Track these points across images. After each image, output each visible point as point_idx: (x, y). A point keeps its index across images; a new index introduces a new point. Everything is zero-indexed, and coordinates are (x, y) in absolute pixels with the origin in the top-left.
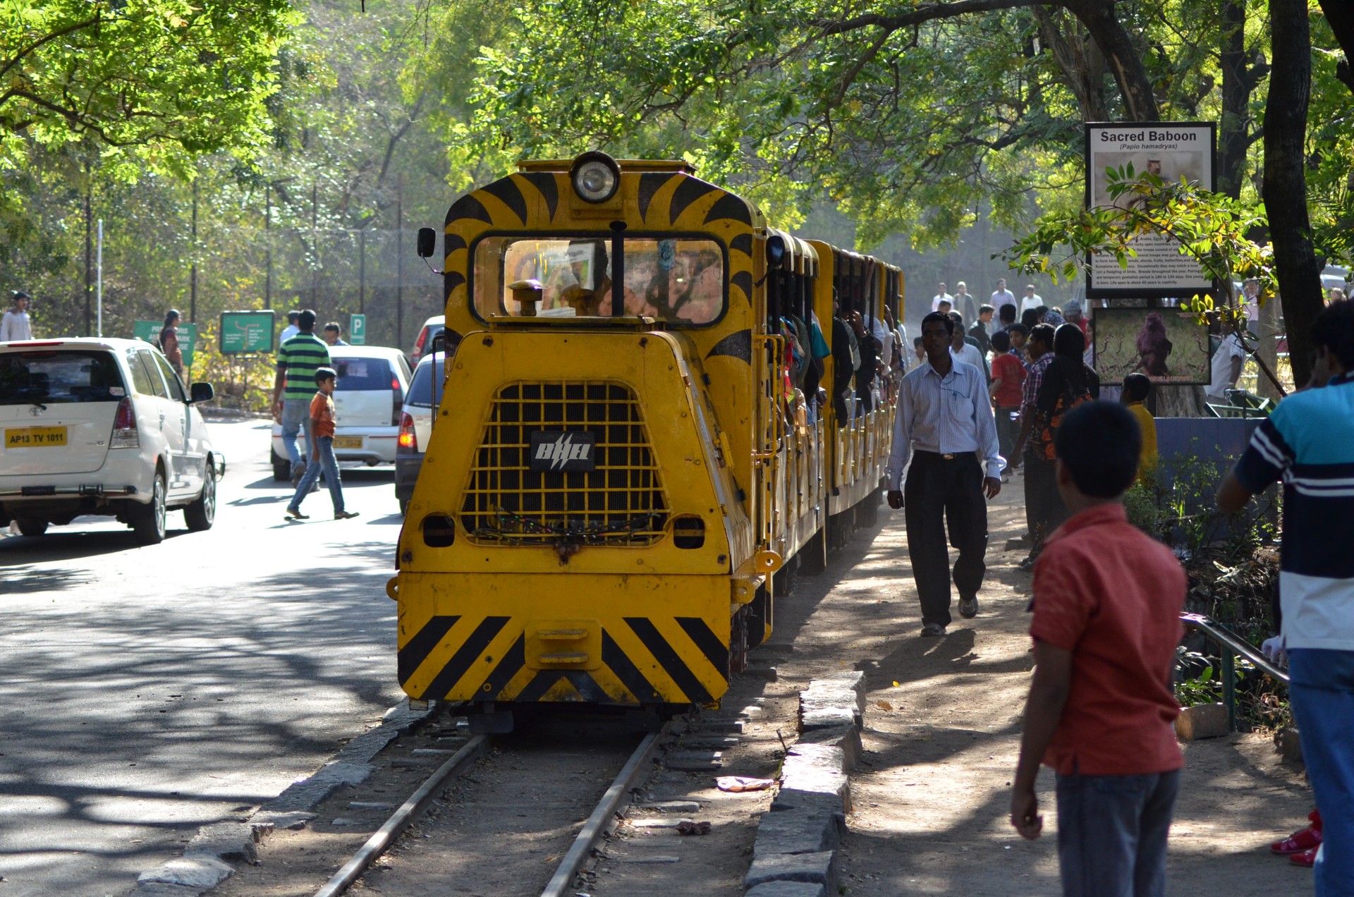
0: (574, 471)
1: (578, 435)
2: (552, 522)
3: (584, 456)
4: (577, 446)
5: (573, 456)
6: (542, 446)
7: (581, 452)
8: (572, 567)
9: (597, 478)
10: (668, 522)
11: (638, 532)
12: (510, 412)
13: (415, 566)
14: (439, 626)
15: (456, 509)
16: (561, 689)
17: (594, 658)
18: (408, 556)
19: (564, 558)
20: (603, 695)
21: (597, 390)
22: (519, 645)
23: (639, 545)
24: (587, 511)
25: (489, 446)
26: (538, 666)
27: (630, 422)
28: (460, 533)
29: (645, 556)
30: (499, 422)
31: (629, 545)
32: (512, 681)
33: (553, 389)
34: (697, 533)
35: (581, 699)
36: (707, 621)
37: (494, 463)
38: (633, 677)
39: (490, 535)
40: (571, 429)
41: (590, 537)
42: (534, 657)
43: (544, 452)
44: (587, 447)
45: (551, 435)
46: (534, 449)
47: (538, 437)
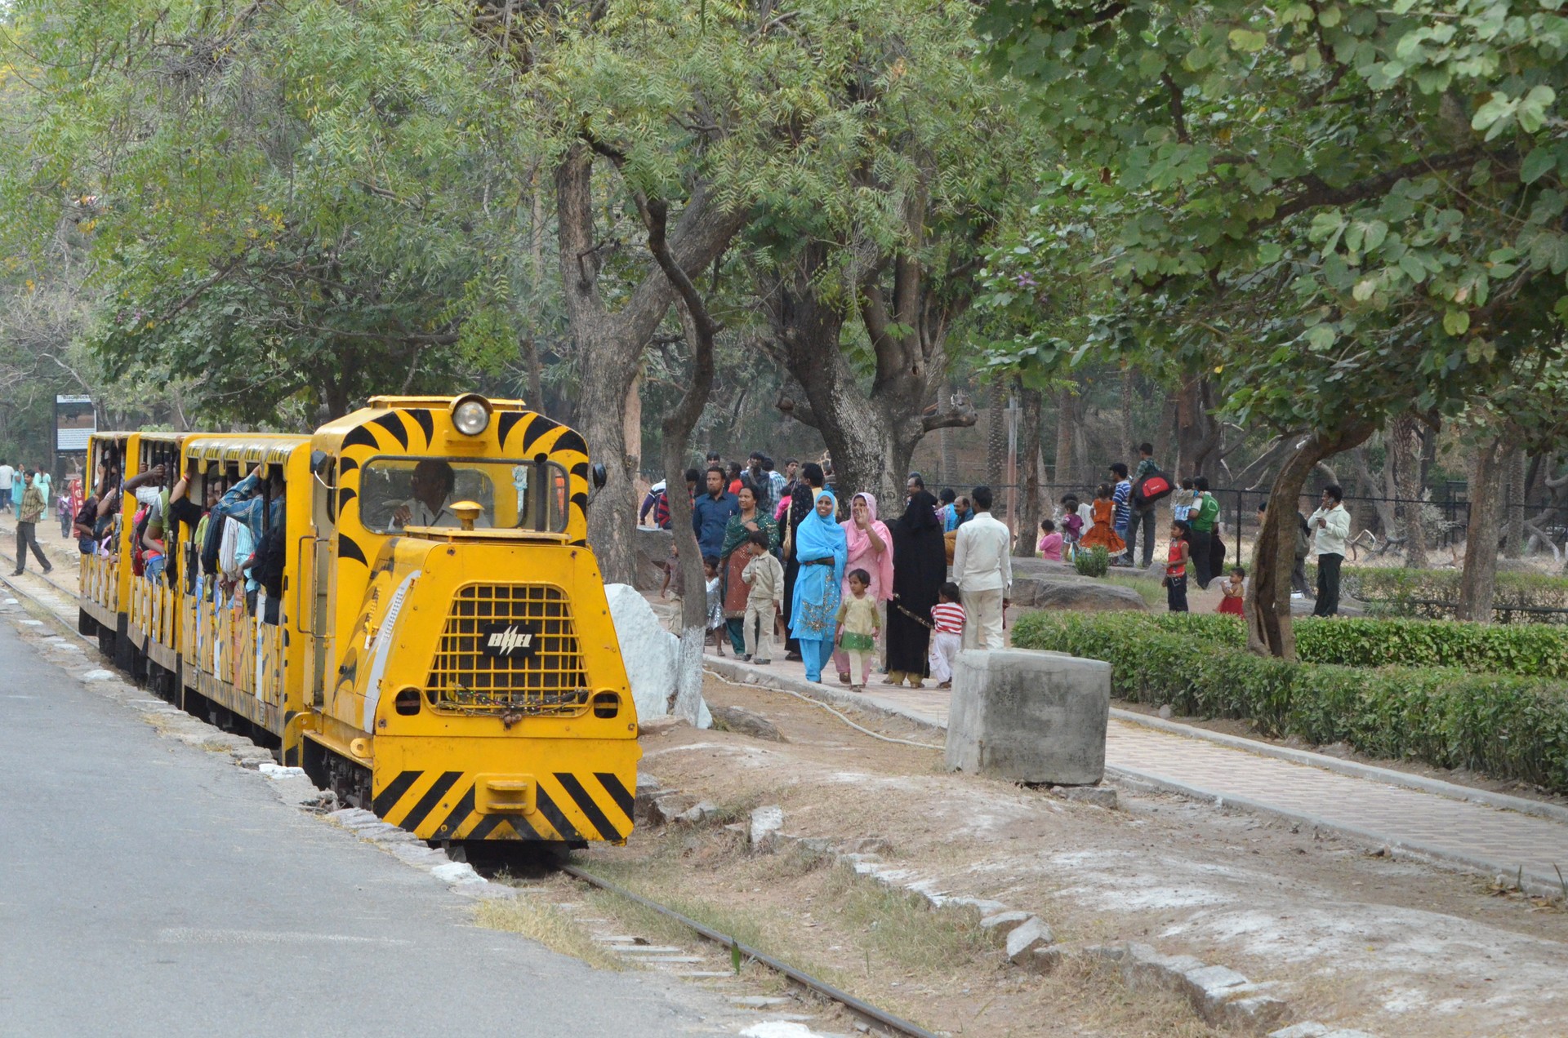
0: (519, 655)
1: (523, 629)
2: (499, 697)
3: (526, 644)
4: (521, 636)
5: (518, 645)
6: (493, 636)
7: (525, 641)
8: (513, 732)
9: (535, 662)
10: (591, 697)
11: (568, 705)
12: (467, 608)
13: (388, 731)
14: (407, 779)
15: (421, 685)
16: (502, 830)
17: (530, 804)
18: (383, 723)
19: (508, 726)
20: (535, 833)
21: (536, 591)
22: (471, 794)
23: (567, 715)
24: (526, 688)
25: (450, 635)
26: (485, 811)
27: (562, 618)
28: (425, 704)
29: (573, 725)
30: (458, 616)
31: (559, 715)
32: (463, 824)
33: (502, 591)
34: (612, 706)
35: (517, 837)
36: (618, 776)
37: (453, 649)
38: (560, 820)
39: (450, 705)
40: (515, 622)
41: (529, 709)
42: (482, 804)
43: (495, 640)
44: (529, 637)
45: (501, 627)
46: (487, 638)
47: (489, 629)
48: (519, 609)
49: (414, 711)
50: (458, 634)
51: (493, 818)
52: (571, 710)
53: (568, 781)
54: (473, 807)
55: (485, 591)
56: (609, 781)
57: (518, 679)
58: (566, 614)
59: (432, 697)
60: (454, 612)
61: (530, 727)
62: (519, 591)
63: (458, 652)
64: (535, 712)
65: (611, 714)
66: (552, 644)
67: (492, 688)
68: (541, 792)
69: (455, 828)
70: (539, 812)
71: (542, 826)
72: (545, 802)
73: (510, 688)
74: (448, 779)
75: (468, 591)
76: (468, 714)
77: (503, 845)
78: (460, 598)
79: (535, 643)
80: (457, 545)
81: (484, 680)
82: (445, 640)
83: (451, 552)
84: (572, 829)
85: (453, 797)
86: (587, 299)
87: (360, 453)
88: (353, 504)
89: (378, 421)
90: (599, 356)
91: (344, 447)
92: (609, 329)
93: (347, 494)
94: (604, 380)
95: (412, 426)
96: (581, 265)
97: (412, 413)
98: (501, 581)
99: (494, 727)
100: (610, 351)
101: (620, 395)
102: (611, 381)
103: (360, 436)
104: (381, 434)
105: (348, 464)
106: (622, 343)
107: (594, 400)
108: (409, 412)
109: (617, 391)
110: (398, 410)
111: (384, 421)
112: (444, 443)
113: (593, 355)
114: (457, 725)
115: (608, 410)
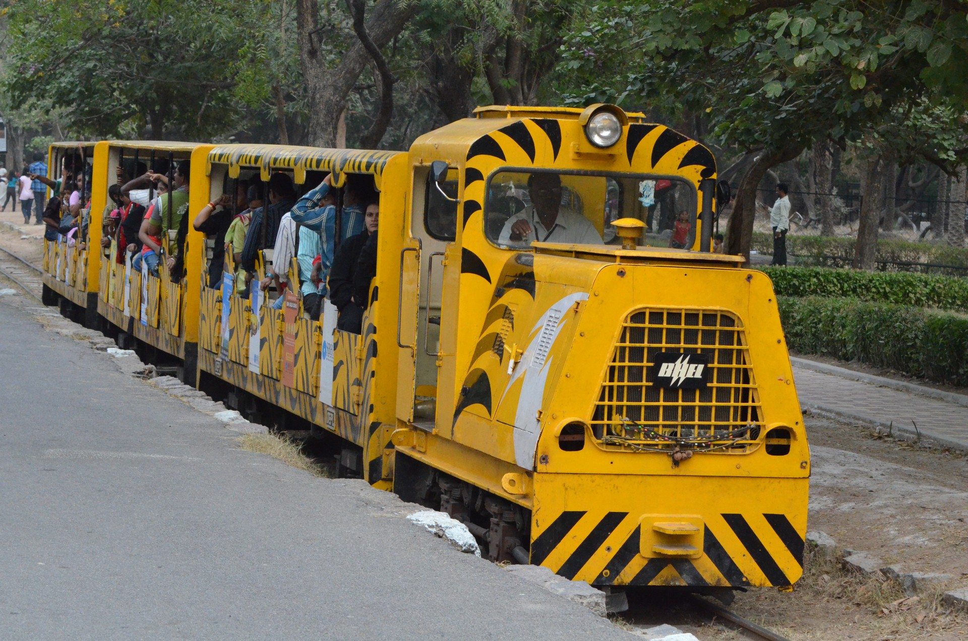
0: (690, 386)
1: (695, 359)
2: (668, 431)
3: (698, 375)
4: (693, 366)
5: (690, 375)
6: (664, 365)
7: (697, 371)
8: (684, 469)
9: (706, 394)
10: (763, 433)
11: (740, 441)
12: (637, 334)
13: (550, 468)
14: (568, 520)
15: (587, 418)
16: (665, 577)
17: (697, 550)
18: (545, 459)
19: (676, 463)
20: (702, 579)
21: (709, 318)
22: (635, 536)
23: (738, 452)
24: (697, 422)
25: (617, 364)
26: (650, 555)
27: (735, 347)
28: (590, 440)
29: (742, 461)
30: (627, 344)
31: (730, 452)
32: (627, 568)
33: (674, 316)
34: (783, 442)
35: (683, 583)
36: (789, 518)
37: (621, 379)
38: (727, 563)
39: (617, 441)
40: (687, 351)
41: (700, 445)
42: (648, 547)
43: (666, 370)
44: (701, 367)
45: (672, 356)
46: (657, 368)
47: (660, 358)
48: (691, 336)
49: (577, 446)
50: (627, 363)
51: (657, 563)
52: (742, 446)
53: (737, 522)
54: (638, 551)
55: (656, 316)
56: (779, 523)
57: (688, 412)
58: (739, 343)
59: (596, 429)
60: (623, 339)
61: (702, 464)
62: (692, 317)
63: (626, 383)
64: (705, 448)
65: (782, 450)
66: (724, 375)
67: (661, 422)
68: (708, 534)
69: (618, 573)
70: (705, 556)
71: (709, 572)
72: (712, 546)
73: (680, 422)
74: (612, 520)
75: (638, 316)
76: (635, 451)
77: (668, 591)
78: (629, 324)
79: (707, 373)
80: (628, 267)
81: (652, 412)
82: (612, 369)
83: (621, 273)
84: (739, 574)
85: (617, 539)
86: (314, 61)
87: (487, 164)
88: (478, 217)
89: (505, 130)
90: (321, 97)
91: (469, 157)
92: (328, 79)
93: (471, 207)
94: (324, 112)
95: (539, 136)
96: (311, 40)
97: (540, 123)
98: (673, 306)
99: (660, 464)
100: (328, 94)
101: (334, 121)
102: (329, 112)
103: (486, 146)
104: (507, 143)
105: (473, 175)
106: (336, 88)
107: (318, 124)
108: (536, 121)
109: (332, 118)
110: (526, 121)
111: (509, 131)
112: (571, 155)
113: (318, 96)
114: (624, 462)
115: (326, 130)
